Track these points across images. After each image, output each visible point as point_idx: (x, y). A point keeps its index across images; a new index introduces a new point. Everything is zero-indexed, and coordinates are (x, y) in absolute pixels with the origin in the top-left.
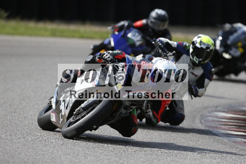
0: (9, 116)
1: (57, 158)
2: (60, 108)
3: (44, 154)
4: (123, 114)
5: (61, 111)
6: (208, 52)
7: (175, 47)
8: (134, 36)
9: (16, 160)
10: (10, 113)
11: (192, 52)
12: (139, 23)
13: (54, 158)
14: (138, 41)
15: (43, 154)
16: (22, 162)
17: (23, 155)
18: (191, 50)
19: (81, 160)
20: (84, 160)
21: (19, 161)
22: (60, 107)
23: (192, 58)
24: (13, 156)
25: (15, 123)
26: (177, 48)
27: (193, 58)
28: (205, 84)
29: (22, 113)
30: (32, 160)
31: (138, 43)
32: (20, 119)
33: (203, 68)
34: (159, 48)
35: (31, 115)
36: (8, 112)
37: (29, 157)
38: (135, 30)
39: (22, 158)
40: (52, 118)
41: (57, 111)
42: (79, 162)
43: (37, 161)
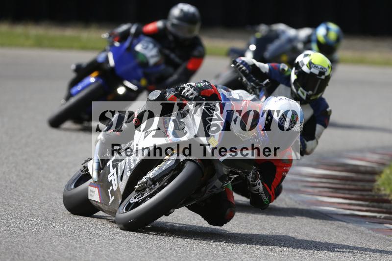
1: (46, 241)
2: (108, 179)
4: (217, 189)
5: (111, 184)
6: (322, 79)
7: (266, 72)
8: (146, 48)
11: (295, 80)
12: (150, 27)
13: (40, 241)
14: (152, 57)
18: (294, 77)
19: (84, 244)
22: (109, 176)
23: (295, 90)
26: (268, 73)
27: (297, 90)
28: (317, 133)
30: (7, 244)
31: (152, 61)
33: (313, 107)
34: (242, 75)
38: (147, 39)
40: (92, 196)
41: (101, 184)
42: (80, 247)
43: (14, 246)
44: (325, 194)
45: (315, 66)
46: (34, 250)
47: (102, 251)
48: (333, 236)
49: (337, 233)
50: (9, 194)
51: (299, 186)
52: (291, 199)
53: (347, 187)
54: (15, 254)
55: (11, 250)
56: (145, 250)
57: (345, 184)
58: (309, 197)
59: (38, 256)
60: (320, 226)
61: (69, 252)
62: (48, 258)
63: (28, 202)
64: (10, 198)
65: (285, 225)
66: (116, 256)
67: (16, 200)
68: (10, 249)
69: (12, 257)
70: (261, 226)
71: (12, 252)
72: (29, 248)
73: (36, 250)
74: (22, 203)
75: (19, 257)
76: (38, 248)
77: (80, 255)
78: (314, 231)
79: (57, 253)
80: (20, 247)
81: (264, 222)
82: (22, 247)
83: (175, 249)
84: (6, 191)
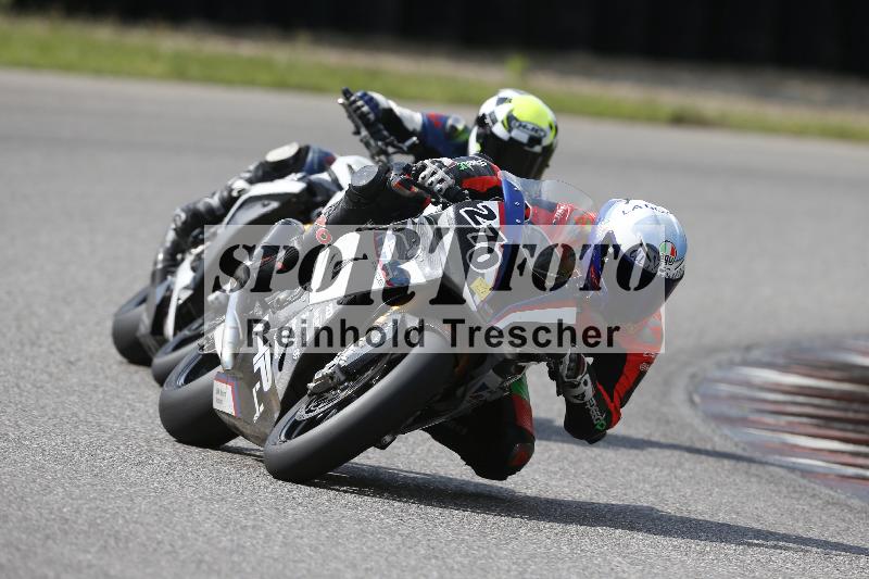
0: (12, 354)
1: (180, 511)
2: (252, 365)
3: (133, 496)
4: (491, 392)
5: (257, 377)
7: (415, 130)
9: (33, 513)
10: (18, 347)
13: (167, 510)
15: (129, 495)
16: (54, 519)
17: (57, 494)
18: (474, 147)
19: (263, 521)
20: (275, 522)
21: (41, 514)
22: (255, 360)
24: (22, 498)
25: (35, 380)
29: (60, 345)
30: (91, 513)
32: (54, 370)
35: (91, 356)
36: (11, 343)
37: (80, 502)
39: (56, 506)
40: (220, 401)
41: (239, 375)
42: (254, 527)
43: (108, 519)
44: (802, 429)
45: (520, 125)
46: (152, 529)
47: (302, 538)
48: (815, 524)
49: (824, 517)
50: (102, 403)
51: (745, 410)
52: (726, 437)
53: (850, 415)
54: (109, 536)
55: (101, 528)
56: (398, 539)
57: (846, 410)
58: (768, 434)
59: (159, 543)
60: (787, 501)
61: (229, 537)
62: (182, 548)
63: (142, 423)
64: (103, 412)
65: (710, 495)
66: (333, 550)
67: (115, 417)
68: (98, 525)
69: (102, 542)
70: (656, 495)
71: (103, 531)
72: (142, 524)
73: (156, 528)
74: (129, 424)
75: (117, 543)
76: (161, 525)
77: (253, 545)
78: (775, 509)
79: (201, 539)
80: (120, 521)
81: (663, 487)
82: (126, 521)
83: (463, 540)
84: (94, 397)
